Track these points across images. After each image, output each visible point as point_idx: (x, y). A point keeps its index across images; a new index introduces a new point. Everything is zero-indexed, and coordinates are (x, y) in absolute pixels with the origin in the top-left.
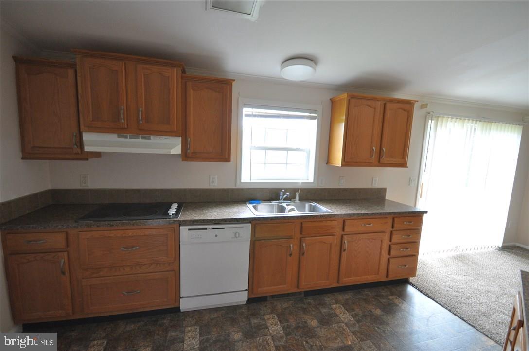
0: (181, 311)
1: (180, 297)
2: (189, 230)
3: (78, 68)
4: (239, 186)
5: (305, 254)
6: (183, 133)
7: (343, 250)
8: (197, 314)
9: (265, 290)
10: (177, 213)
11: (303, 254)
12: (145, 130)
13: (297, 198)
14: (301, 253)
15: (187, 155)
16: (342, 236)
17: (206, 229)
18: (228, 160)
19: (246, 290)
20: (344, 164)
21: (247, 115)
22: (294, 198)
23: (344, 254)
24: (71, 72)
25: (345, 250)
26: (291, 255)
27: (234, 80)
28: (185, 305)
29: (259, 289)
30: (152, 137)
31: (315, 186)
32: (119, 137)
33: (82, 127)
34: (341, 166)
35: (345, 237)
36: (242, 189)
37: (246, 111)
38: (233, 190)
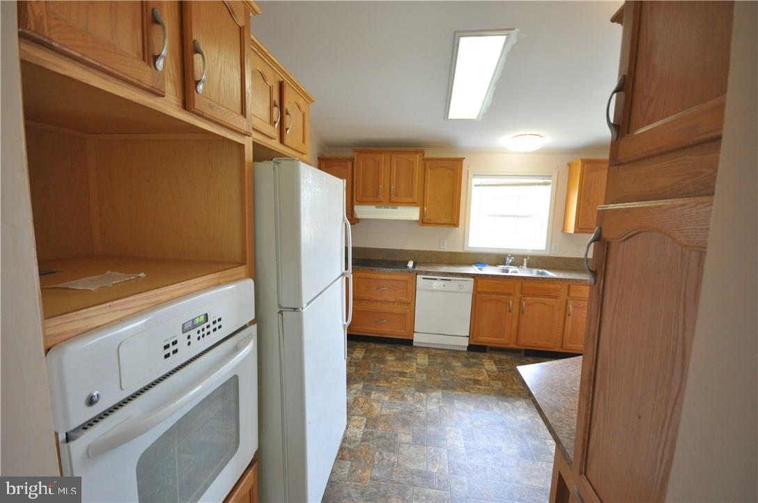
0: (414, 344)
1: (414, 332)
2: (424, 278)
3: (355, 161)
4: (466, 250)
5: (525, 311)
6: (421, 203)
7: (567, 314)
8: (427, 350)
9: (484, 339)
10: (414, 266)
11: (523, 312)
12: (393, 203)
13: (525, 264)
14: (521, 312)
15: (423, 221)
16: (567, 301)
17: (436, 279)
18: (456, 225)
19: (467, 336)
20: (577, 230)
21: (475, 186)
22: (522, 265)
23: (569, 320)
24: (350, 164)
25: (569, 315)
26: (510, 311)
27: (464, 158)
28: (417, 339)
29: (479, 338)
30: (399, 207)
31: (547, 254)
32: (377, 207)
33: (355, 201)
34: (573, 232)
35: (570, 301)
36: (469, 253)
37: (475, 181)
38: (460, 253)
